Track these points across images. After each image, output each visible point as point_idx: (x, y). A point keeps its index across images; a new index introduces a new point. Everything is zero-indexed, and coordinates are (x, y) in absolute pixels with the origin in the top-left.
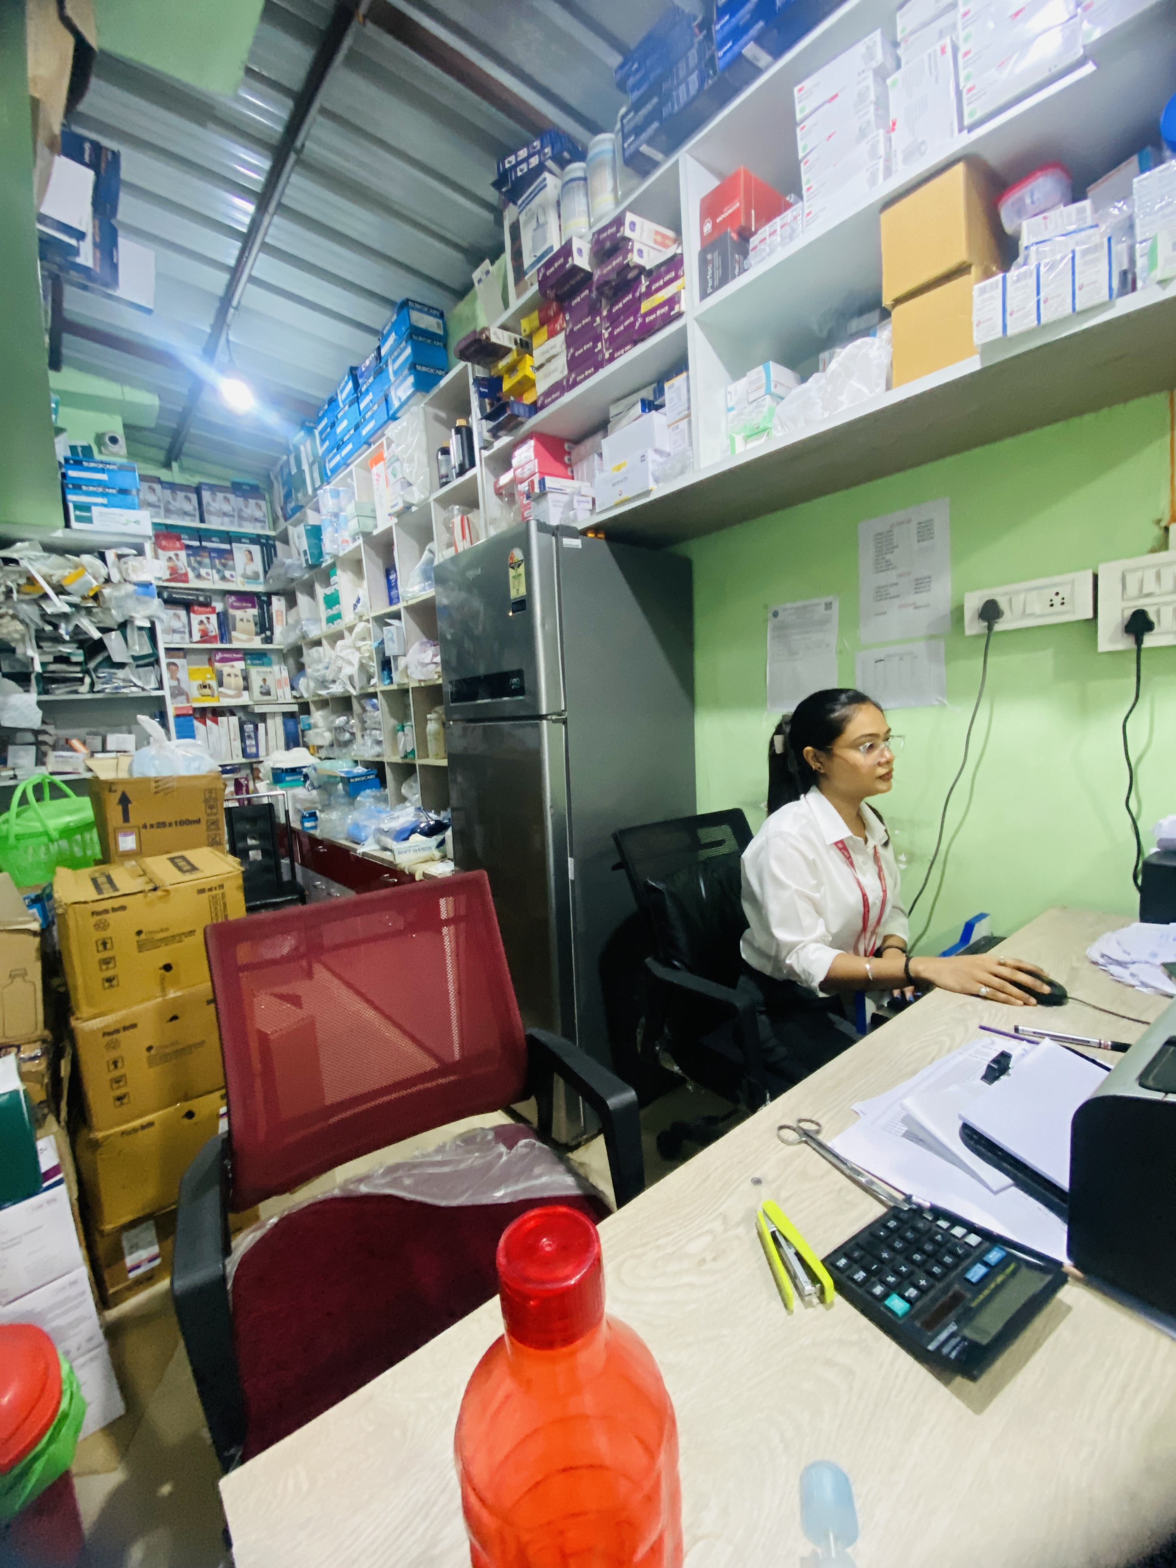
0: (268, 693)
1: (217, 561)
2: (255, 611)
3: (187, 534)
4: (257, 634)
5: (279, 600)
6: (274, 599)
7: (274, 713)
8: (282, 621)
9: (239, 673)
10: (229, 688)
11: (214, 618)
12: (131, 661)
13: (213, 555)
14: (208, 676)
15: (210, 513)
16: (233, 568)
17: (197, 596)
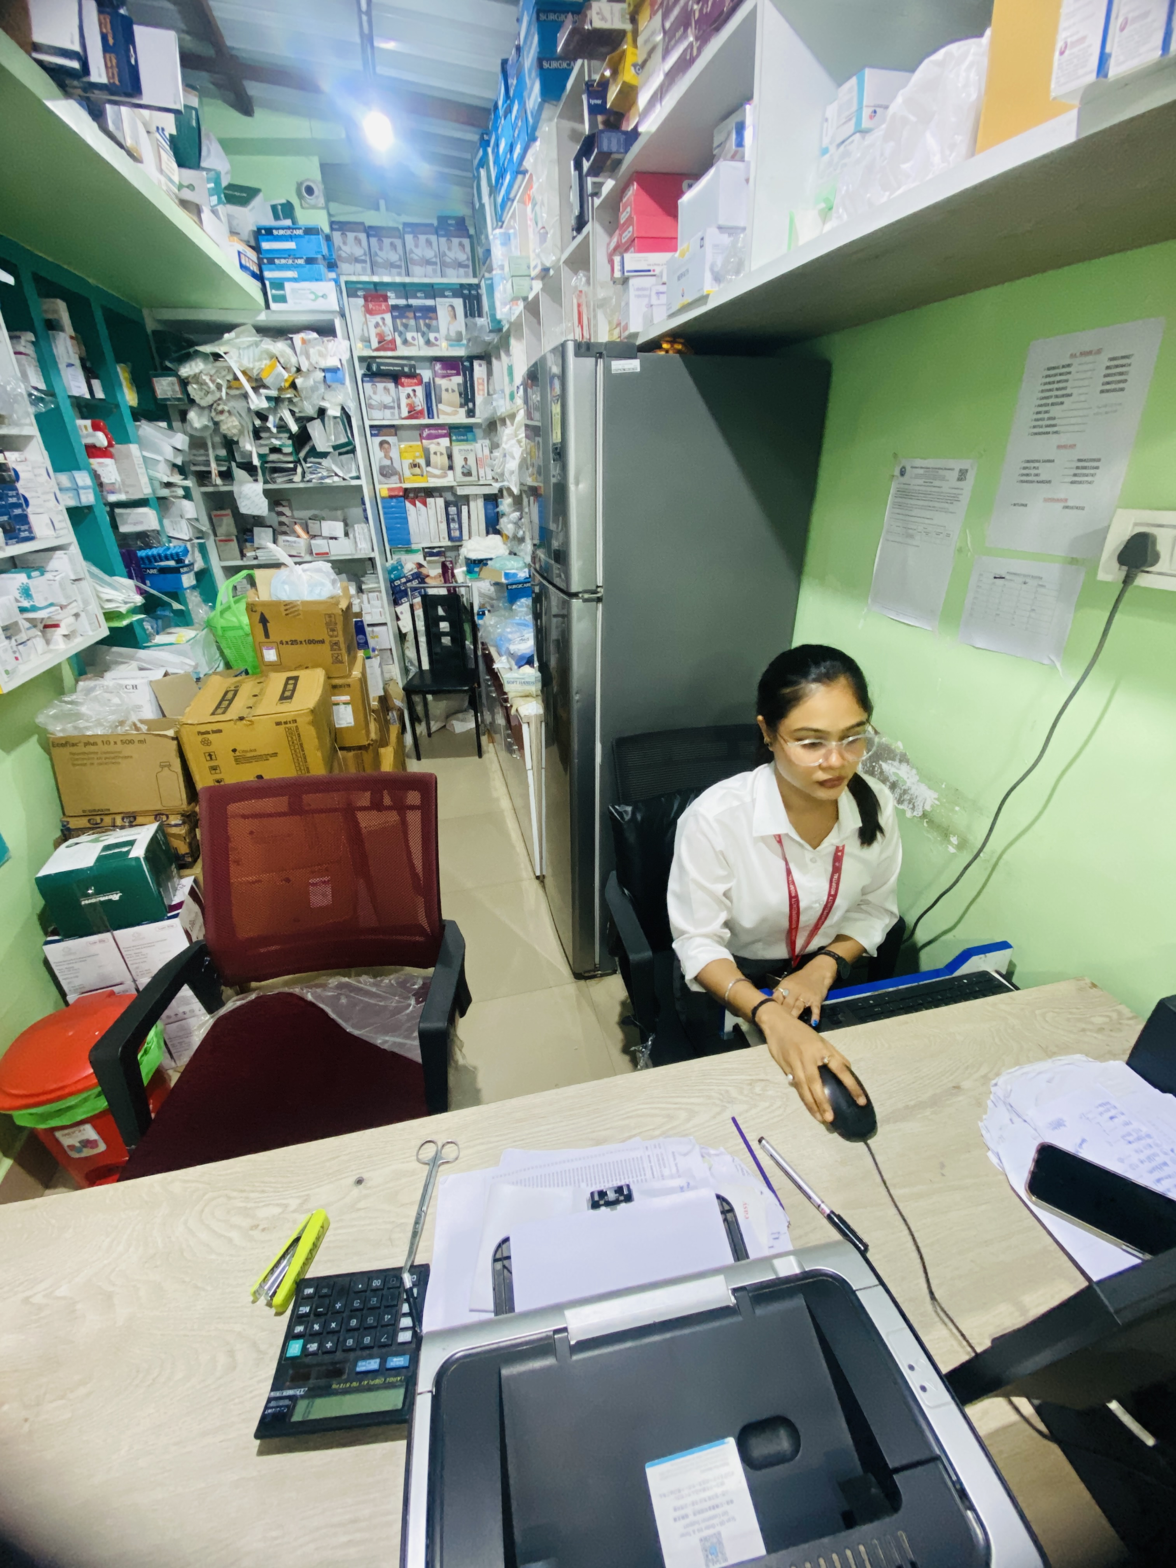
0: (468, 474)
1: (421, 322)
2: (459, 379)
3: (395, 292)
4: (462, 406)
5: (480, 365)
6: (476, 364)
7: (476, 495)
8: (483, 390)
9: (444, 452)
10: (436, 468)
11: (420, 390)
12: (331, 450)
13: (418, 314)
14: (417, 454)
15: (414, 263)
16: (437, 330)
17: (402, 366)
